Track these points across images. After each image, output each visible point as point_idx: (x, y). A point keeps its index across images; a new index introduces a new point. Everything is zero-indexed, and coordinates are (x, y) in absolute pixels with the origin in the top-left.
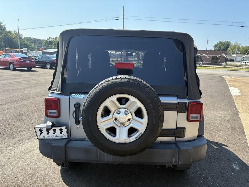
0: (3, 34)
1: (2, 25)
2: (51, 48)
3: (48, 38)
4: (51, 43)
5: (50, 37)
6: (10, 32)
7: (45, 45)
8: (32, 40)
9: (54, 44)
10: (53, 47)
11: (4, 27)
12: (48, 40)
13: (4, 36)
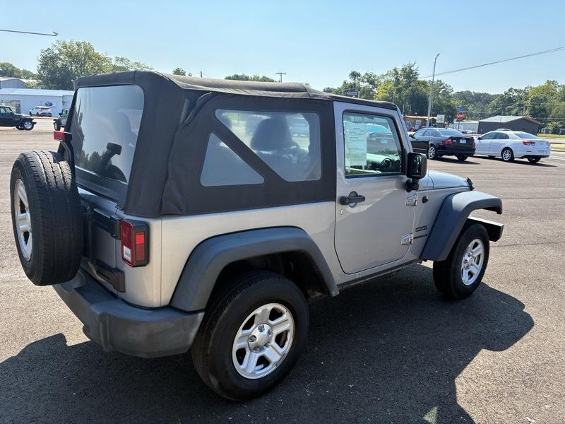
0: (410, 88)
1: (412, 68)
2: (510, 114)
3: (507, 91)
4: (511, 101)
5: (511, 89)
6: (424, 83)
7: (495, 107)
8: (472, 96)
9: (517, 103)
10: (514, 112)
11: (416, 73)
12: (506, 94)
13: (412, 91)
